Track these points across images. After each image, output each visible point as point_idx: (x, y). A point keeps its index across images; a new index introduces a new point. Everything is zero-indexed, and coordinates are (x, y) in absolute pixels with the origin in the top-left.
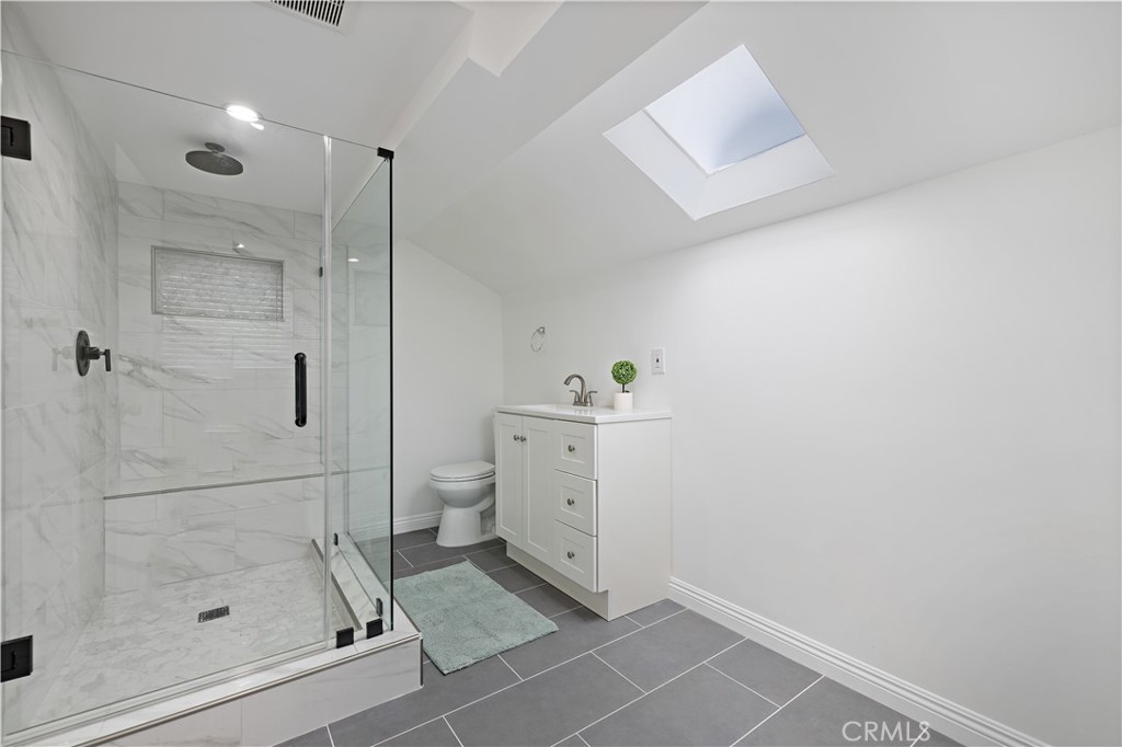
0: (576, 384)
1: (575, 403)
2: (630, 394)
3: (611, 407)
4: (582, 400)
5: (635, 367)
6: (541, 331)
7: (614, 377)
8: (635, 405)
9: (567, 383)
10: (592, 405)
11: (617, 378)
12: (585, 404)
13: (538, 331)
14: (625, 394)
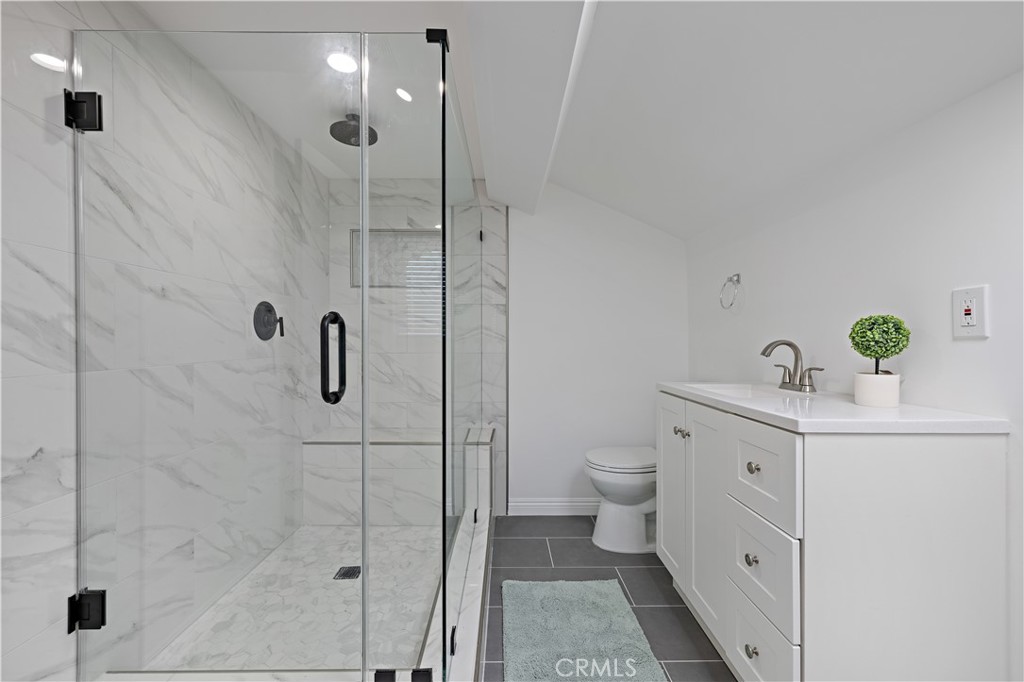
0: (784, 355)
1: (784, 385)
2: (894, 379)
3: (850, 397)
4: (796, 381)
5: (906, 325)
6: (736, 280)
7: (856, 344)
8: (903, 398)
9: (766, 352)
10: (813, 390)
11: (862, 346)
12: (801, 387)
13: (730, 280)
14: (881, 377)
